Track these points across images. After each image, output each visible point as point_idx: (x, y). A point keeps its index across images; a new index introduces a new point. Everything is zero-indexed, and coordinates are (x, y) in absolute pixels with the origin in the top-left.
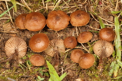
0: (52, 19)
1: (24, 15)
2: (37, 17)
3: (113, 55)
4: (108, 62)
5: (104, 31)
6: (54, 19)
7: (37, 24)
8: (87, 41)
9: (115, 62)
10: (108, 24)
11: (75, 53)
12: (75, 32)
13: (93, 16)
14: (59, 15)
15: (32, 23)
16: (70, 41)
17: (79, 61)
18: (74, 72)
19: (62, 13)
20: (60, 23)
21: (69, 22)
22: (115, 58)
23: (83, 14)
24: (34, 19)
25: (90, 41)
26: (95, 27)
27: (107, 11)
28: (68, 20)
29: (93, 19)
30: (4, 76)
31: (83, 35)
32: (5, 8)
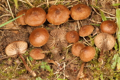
0: (52, 13)
1: (25, 11)
2: (37, 12)
3: (115, 48)
4: (110, 55)
5: (106, 23)
6: (55, 13)
7: (37, 19)
8: (88, 34)
9: (118, 55)
10: (110, 17)
11: (75, 47)
12: (77, 27)
13: (94, 10)
14: (59, 9)
15: (32, 19)
16: (72, 36)
17: (80, 55)
18: (76, 66)
19: (63, 7)
20: (60, 17)
21: (70, 15)
22: (118, 50)
23: (83, 7)
24: (34, 13)
25: (92, 35)
26: (97, 21)
27: (109, 4)
28: (69, 14)
29: (94, 13)
30: (6, 72)
31: (84, 28)
32: (7, 6)
